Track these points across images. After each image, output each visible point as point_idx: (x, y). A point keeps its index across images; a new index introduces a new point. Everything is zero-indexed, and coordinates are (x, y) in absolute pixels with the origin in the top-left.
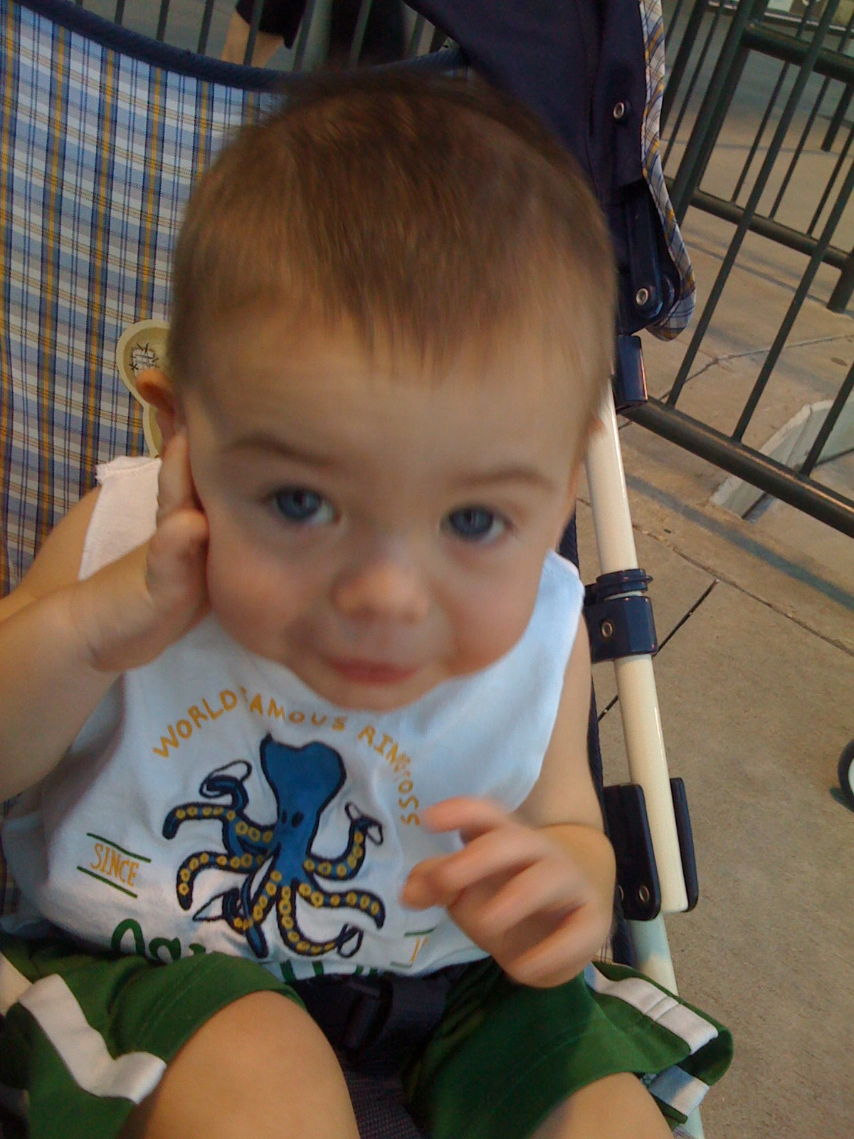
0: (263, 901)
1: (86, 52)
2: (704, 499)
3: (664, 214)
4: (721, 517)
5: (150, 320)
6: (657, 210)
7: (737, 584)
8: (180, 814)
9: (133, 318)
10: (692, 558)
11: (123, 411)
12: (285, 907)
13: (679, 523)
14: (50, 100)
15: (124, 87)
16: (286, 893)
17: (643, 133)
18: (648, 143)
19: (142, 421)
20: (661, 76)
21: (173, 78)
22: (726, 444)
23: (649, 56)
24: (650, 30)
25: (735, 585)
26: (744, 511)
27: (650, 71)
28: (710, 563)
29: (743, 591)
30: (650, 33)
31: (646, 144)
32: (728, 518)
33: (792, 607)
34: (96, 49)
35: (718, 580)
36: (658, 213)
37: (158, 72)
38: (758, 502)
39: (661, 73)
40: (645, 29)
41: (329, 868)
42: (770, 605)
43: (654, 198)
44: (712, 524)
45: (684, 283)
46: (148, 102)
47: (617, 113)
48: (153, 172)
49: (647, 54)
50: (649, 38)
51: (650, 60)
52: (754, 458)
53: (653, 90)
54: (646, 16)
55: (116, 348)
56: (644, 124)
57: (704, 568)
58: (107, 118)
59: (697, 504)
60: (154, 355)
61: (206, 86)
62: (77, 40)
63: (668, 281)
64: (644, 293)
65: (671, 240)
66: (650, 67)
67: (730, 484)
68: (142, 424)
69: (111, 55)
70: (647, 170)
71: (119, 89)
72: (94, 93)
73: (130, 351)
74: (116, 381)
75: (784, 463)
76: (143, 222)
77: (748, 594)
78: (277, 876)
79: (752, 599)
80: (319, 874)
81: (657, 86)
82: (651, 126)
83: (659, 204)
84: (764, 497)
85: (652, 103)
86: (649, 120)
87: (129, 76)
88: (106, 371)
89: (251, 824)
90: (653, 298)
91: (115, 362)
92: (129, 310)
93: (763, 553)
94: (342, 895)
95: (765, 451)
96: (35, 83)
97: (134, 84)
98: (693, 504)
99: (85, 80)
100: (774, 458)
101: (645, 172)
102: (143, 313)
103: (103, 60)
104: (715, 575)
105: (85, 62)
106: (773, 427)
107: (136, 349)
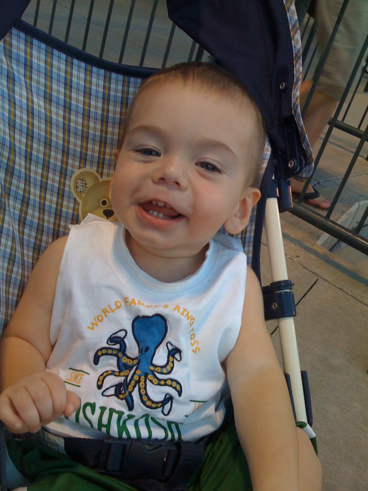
0: (133, 382)
1: (59, 57)
2: (313, 243)
3: (301, 130)
4: (320, 250)
5: (85, 168)
6: (298, 128)
7: (328, 280)
8: (100, 353)
9: (78, 167)
10: (308, 268)
11: (72, 205)
12: (142, 385)
13: (303, 253)
14: (45, 77)
15: (75, 72)
16: (143, 379)
17: (292, 96)
18: (295, 100)
19: (79, 209)
20: (300, 71)
21: (95, 69)
22: (323, 219)
23: (295, 63)
24: (296, 52)
25: (326, 280)
26: (330, 248)
27: (296, 69)
28: (316, 271)
29: (330, 283)
30: (296, 53)
31: (293, 100)
32: (323, 251)
33: (351, 290)
34: (63, 56)
35: (319, 278)
36: (298, 129)
37: (89, 67)
38: (336, 244)
39: (300, 70)
40: (294, 51)
41: (160, 369)
42: (341, 290)
43: (297, 123)
44: (316, 254)
45: (309, 158)
46: (85, 79)
47: (281, 87)
48: (87, 108)
49: (295, 62)
50: (295, 56)
51: (296, 65)
52: (335, 226)
53: (297, 78)
54: (294, 46)
55: (71, 179)
56: (293, 92)
57: (313, 273)
58: (68, 85)
59: (311, 245)
60: (85, 182)
61: (108, 73)
62: (56, 52)
63: (302, 158)
64: (292, 163)
65: (304, 141)
66: (296, 67)
67: (324, 236)
68: (78, 210)
69: (69, 59)
70: (294, 111)
71: (73, 73)
72: (63, 74)
73: (76, 180)
74: (70, 193)
75: (347, 227)
76: (83, 128)
77: (332, 284)
78: (139, 372)
79: (333, 286)
80: (156, 372)
81: (299, 76)
82: (296, 92)
83: (299, 125)
84: (338, 242)
85: (296, 83)
86: (295, 90)
87: (77, 68)
88: (67, 189)
89: (128, 358)
90: (296, 165)
91: (70, 185)
92: (77, 164)
93: (339, 267)
94: (165, 380)
95: (339, 222)
96: (39, 70)
97: (79, 71)
98: (309, 245)
99: (59, 69)
100: (343, 225)
101: (293, 112)
102: (82, 165)
103: (66, 61)
104: (318, 276)
105: (59, 61)
106: (343, 212)
107: (79, 180)
